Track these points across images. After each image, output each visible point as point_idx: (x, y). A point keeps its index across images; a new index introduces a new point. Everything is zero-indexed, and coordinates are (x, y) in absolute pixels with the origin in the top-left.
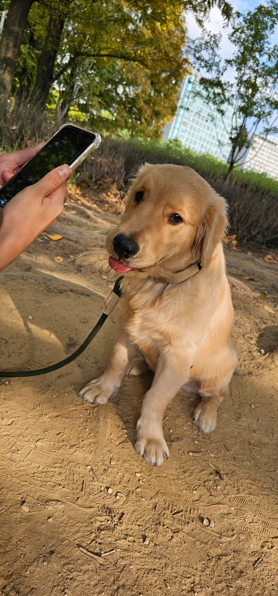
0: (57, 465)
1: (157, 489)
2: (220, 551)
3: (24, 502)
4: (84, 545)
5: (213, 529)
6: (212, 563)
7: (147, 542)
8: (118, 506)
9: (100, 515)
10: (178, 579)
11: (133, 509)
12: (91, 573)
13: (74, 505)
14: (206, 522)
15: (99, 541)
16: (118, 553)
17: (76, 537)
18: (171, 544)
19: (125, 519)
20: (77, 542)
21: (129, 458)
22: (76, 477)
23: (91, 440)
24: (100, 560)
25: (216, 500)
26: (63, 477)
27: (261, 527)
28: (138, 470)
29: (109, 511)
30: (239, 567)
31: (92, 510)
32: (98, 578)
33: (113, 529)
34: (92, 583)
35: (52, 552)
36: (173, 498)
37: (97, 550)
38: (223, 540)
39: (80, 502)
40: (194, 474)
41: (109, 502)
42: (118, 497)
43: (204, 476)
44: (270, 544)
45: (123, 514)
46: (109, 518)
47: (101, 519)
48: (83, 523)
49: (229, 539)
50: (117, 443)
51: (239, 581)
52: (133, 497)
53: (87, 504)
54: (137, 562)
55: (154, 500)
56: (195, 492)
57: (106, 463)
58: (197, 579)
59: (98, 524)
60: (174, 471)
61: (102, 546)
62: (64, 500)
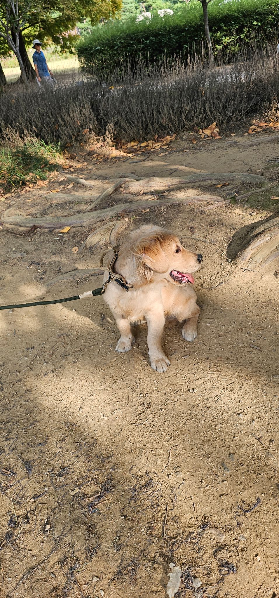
0: (114, 393)
1: (166, 384)
2: (199, 402)
3: (104, 415)
4: (134, 422)
5: (196, 393)
6: (195, 408)
7: (163, 411)
8: (147, 401)
9: (139, 408)
10: (179, 420)
11: (155, 399)
12: (140, 432)
13: (126, 408)
14: (191, 391)
15: (141, 418)
16: (150, 420)
17: (130, 421)
18: (174, 407)
19: (151, 405)
20: (131, 422)
21: (149, 374)
22: (124, 395)
23: (128, 373)
24: (143, 426)
25: (198, 377)
26: (118, 398)
27: (222, 382)
28: (155, 379)
29: (143, 404)
30: (209, 405)
31: (135, 407)
32: (143, 432)
33: (146, 411)
34: (141, 435)
35: (121, 430)
36: (175, 385)
37: (141, 422)
38: (200, 396)
39: (129, 405)
40: (185, 368)
41: (142, 400)
42: (146, 396)
43: (191, 367)
44: (226, 389)
45: (150, 403)
46: (144, 407)
47: (140, 409)
48: (132, 414)
49: (204, 394)
50: (142, 369)
51: (208, 412)
52: (154, 393)
53: (132, 405)
54: (159, 420)
55: (164, 391)
56: (186, 378)
57: (137, 382)
58: (188, 418)
59: (139, 412)
60: (174, 372)
61: (143, 420)
62: (121, 408)
